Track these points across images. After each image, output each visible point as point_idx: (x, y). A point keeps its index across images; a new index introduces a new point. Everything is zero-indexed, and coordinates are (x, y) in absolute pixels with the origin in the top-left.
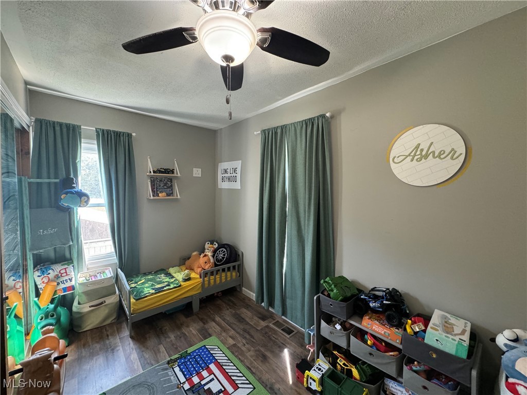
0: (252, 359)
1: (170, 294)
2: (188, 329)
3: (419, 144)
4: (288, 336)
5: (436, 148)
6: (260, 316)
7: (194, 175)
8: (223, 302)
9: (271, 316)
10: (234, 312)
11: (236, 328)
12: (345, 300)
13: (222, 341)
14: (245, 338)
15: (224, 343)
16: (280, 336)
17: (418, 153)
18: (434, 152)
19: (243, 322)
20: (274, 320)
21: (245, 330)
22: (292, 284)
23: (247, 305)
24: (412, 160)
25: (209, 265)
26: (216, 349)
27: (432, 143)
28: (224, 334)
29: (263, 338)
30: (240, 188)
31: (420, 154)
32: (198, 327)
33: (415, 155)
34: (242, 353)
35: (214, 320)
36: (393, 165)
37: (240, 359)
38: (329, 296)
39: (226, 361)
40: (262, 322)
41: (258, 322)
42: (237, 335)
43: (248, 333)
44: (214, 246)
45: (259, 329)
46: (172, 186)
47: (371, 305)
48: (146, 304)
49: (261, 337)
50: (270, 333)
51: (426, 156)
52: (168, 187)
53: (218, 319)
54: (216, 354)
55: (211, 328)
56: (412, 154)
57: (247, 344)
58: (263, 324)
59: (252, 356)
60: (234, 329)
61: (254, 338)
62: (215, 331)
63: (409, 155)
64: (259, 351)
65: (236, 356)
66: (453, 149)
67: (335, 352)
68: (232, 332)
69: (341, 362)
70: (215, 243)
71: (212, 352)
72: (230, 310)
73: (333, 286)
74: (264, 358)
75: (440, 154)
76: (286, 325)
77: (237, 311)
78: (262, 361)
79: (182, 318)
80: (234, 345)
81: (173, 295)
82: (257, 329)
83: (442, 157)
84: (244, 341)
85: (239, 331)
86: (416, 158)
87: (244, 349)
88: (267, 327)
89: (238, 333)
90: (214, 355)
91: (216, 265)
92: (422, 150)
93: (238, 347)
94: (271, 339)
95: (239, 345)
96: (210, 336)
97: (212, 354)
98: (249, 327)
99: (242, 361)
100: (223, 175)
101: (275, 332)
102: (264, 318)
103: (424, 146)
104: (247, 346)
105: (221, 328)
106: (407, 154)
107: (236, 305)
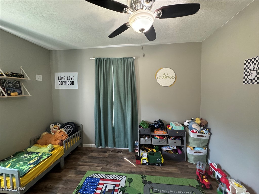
0: (115, 169)
1: (47, 162)
2: (67, 177)
3: (165, 74)
4: (121, 153)
5: (169, 75)
6: (103, 152)
7: (37, 80)
8: (76, 155)
9: (108, 150)
10: (87, 156)
11: (96, 162)
12: (149, 127)
13: (94, 170)
14: (104, 163)
15: (97, 170)
16: (118, 155)
17: (164, 76)
18: (168, 76)
19: (96, 158)
20: (110, 151)
21: (101, 161)
22: (118, 131)
23: (91, 151)
24: (163, 78)
25: (65, 136)
26: (95, 175)
27: (168, 74)
28: (92, 167)
29: (112, 159)
30: (77, 88)
31: (165, 77)
32: (74, 173)
33: (164, 77)
34: (109, 169)
35: (80, 165)
36: (157, 80)
37: (110, 171)
38: (143, 128)
39: (105, 176)
40: (105, 154)
41: (104, 155)
42: (100, 164)
43: (104, 161)
44: (58, 126)
45: (107, 157)
46: (20, 87)
47: (155, 126)
48: (32, 176)
49: (111, 159)
50: (113, 156)
51: (166, 78)
52: (17, 88)
53: (81, 163)
54: (97, 176)
55: (82, 169)
56: (163, 76)
57: (108, 164)
58: (107, 154)
59: (114, 168)
60: (95, 163)
61: (108, 161)
62: (86, 169)
63: (162, 77)
64: (115, 164)
65: (108, 171)
66: (173, 76)
67: (146, 148)
68: (96, 165)
69: (149, 150)
70: (58, 124)
71: (94, 177)
72: (84, 157)
73: (144, 124)
74: (120, 165)
75: (170, 77)
76: (117, 150)
77: (89, 156)
78: (120, 167)
79: (57, 175)
80: (102, 168)
81: (49, 162)
82: (106, 158)
83: (170, 78)
84: (105, 165)
85: (98, 162)
86: (164, 78)
87: (108, 167)
88: (109, 154)
89: (99, 163)
90: (97, 177)
91: (69, 136)
92: (165, 75)
93: (105, 168)
94: (115, 158)
95: (105, 167)
96: (85, 172)
97: (95, 178)
98: (102, 159)
99: (112, 172)
100: (61, 81)
101: (115, 155)
102: (105, 152)
103: (166, 74)
104: (108, 165)
105: (88, 166)
106: (162, 76)
107: (85, 153)
